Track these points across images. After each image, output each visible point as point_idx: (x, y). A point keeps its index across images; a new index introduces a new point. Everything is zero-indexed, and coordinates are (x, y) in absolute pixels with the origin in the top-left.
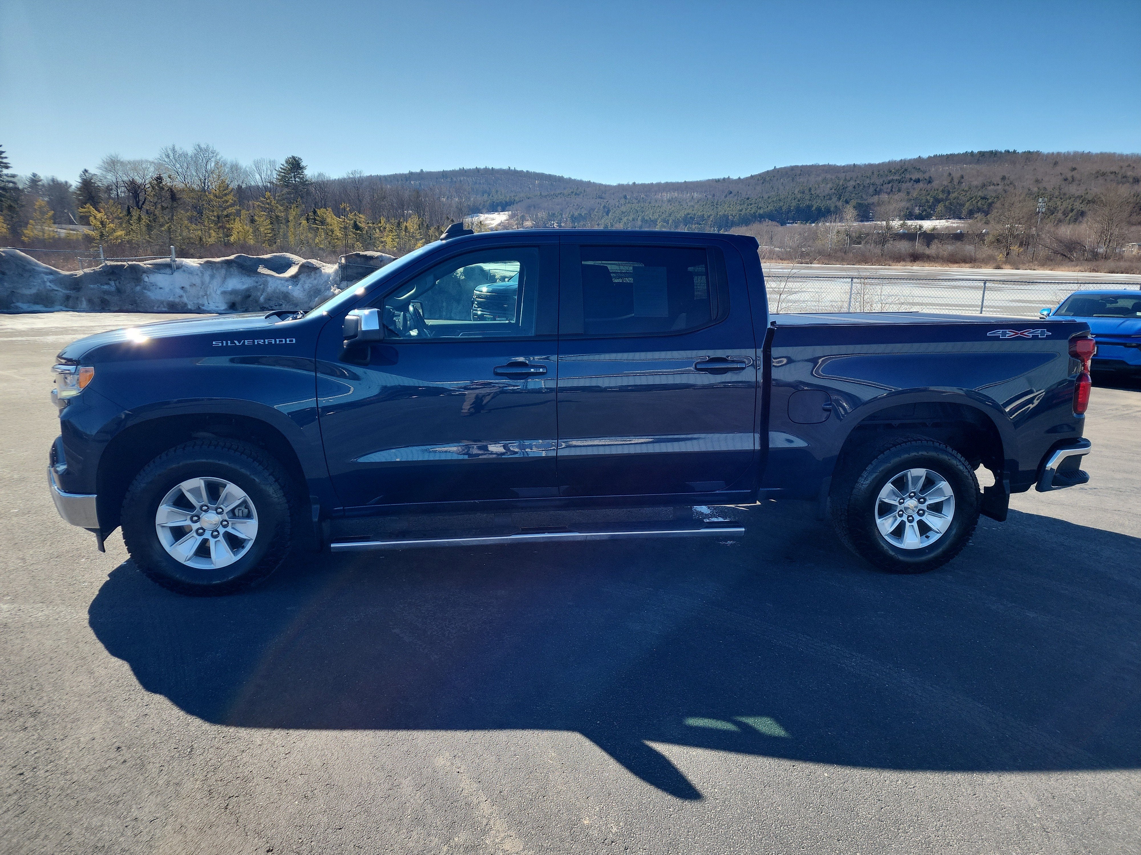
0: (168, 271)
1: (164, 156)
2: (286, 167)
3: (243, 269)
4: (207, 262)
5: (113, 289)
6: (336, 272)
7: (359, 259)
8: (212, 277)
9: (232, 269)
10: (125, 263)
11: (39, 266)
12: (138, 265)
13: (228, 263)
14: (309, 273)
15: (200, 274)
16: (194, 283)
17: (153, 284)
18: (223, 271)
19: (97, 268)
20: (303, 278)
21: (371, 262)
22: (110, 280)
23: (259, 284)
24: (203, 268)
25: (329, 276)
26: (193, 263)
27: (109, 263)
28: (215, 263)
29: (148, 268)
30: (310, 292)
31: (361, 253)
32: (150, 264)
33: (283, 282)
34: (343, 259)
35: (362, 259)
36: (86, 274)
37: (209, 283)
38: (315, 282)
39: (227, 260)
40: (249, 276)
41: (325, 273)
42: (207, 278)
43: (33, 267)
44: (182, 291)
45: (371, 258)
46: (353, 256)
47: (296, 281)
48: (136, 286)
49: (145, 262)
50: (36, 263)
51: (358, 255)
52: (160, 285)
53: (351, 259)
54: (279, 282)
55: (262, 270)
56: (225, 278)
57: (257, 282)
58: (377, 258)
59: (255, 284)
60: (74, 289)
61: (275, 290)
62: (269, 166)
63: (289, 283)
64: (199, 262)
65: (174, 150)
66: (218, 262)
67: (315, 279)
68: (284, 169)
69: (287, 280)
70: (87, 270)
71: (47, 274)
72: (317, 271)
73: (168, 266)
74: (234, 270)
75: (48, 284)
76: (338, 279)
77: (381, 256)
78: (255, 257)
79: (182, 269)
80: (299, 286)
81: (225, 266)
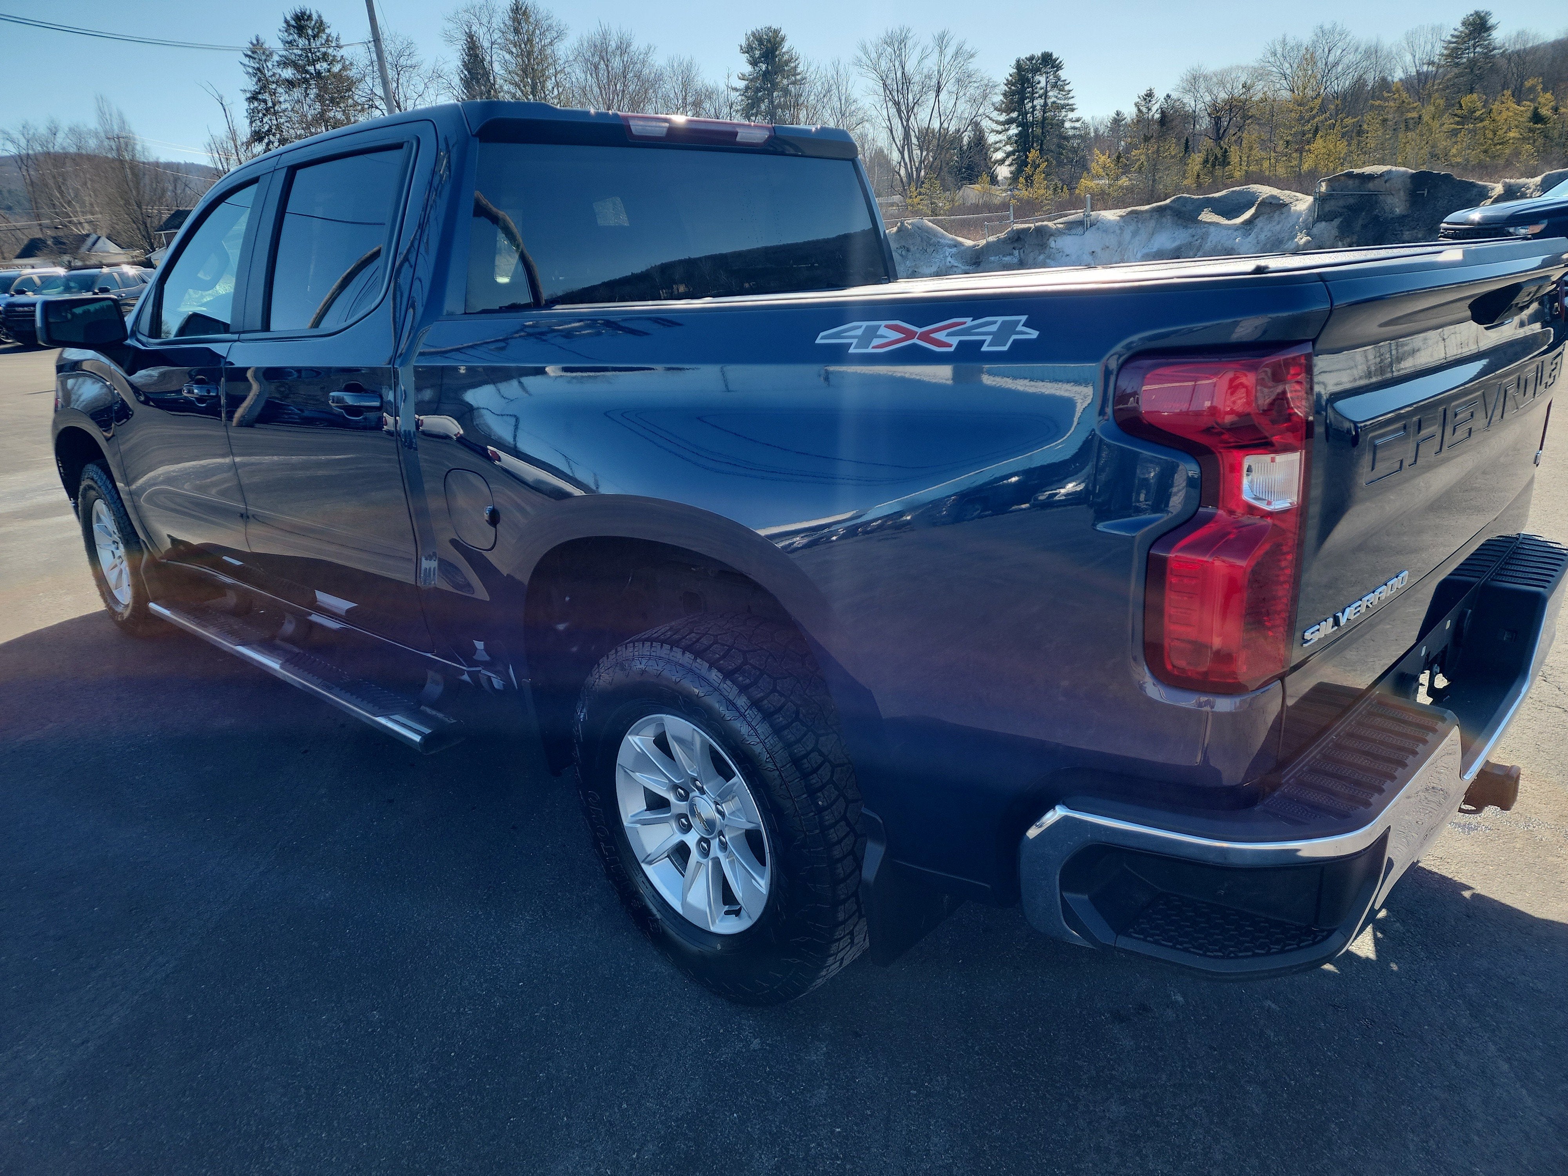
0: (1080, 230)
1: (1269, 55)
2: (1461, 32)
3: (1179, 218)
4: (1131, 212)
5: (1016, 260)
6: (1310, 209)
7: (1351, 182)
8: (1135, 234)
9: (1164, 220)
10: (1032, 225)
11: (943, 237)
12: (1046, 226)
13: (1161, 210)
14: (1272, 214)
15: (1118, 232)
16: (1107, 244)
17: (1059, 251)
18: (1152, 223)
19: (1002, 235)
20: (1260, 222)
21: (1371, 185)
22: (1014, 248)
23: (1196, 238)
24: (1124, 222)
25: (1299, 214)
26: (1111, 215)
27: (1018, 226)
28: (1142, 212)
29: (1057, 229)
30: (1265, 245)
31: (1356, 171)
32: (1062, 223)
33: (1230, 232)
34: (1324, 184)
35: (1357, 181)
36: (988, 245)
37: (1129, 243)
38: (1278, 227)
39: (1160, 207)
40: (1186, 227)
41: (1295, 211)
42: (1127, 235)
43: (939, 240)
44: (1091, 257)
45: (1371, 177)
46: (1342, 178)
47: (1250, 229)
48: (1040, 254)
49: (1056, 222)
50: (943, 235)
51: (1350, 175)
52: (1067, 251)
53: (1337, 184)
54: (1224, 232)
55: (1207, 216)
56: (1153, 234)
57: (1194, 236)
58: (1382, 175)
59: (1190, 239)
60: (974, 264)
61: (1215, 246)
62: (1430, 36)
63: (1239, 233)
64: (1121, 213)
65: (1284, 43)
66: (1146, 211)
67: (1279, 223)
68: (1457, 37)
69: (1237, 228)
70: (992, 239)
71: (950, 246)
72: (1284, 210)
73: (1080, 223)
74: (1168, 220)
75: (949, 259)
76: (1311, 219)
77: (1389, 172)
78: (1201, 197)
79: (1096, 226)
80: (1250, 239)
81: (1156, 215)
